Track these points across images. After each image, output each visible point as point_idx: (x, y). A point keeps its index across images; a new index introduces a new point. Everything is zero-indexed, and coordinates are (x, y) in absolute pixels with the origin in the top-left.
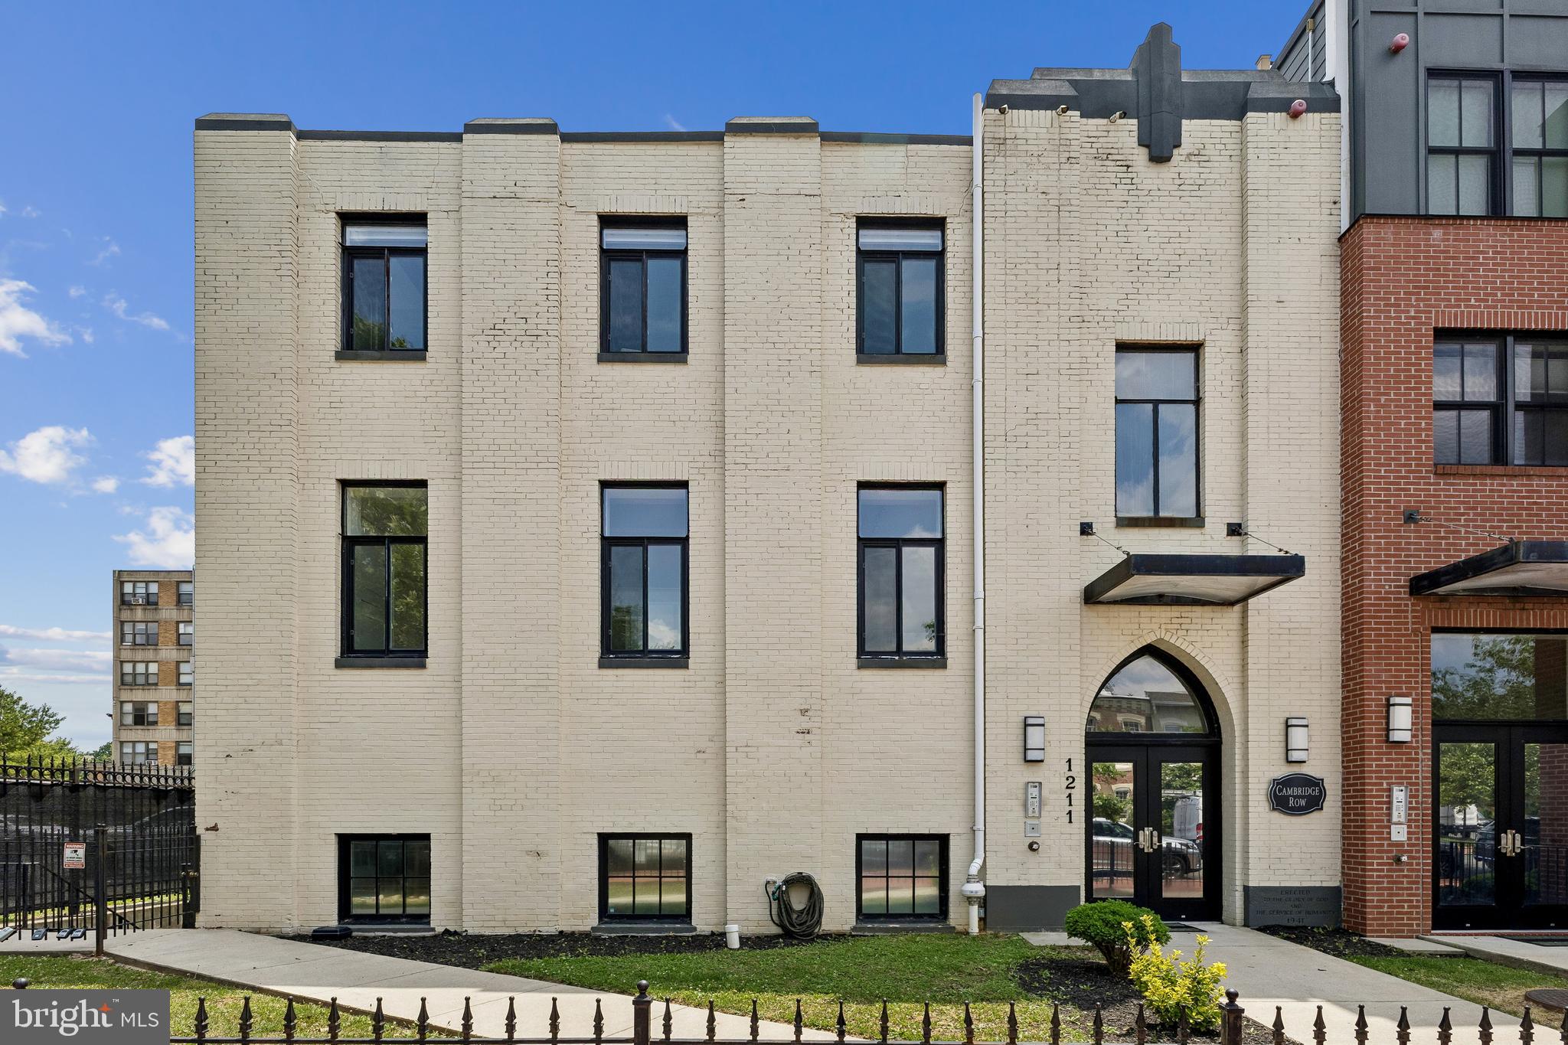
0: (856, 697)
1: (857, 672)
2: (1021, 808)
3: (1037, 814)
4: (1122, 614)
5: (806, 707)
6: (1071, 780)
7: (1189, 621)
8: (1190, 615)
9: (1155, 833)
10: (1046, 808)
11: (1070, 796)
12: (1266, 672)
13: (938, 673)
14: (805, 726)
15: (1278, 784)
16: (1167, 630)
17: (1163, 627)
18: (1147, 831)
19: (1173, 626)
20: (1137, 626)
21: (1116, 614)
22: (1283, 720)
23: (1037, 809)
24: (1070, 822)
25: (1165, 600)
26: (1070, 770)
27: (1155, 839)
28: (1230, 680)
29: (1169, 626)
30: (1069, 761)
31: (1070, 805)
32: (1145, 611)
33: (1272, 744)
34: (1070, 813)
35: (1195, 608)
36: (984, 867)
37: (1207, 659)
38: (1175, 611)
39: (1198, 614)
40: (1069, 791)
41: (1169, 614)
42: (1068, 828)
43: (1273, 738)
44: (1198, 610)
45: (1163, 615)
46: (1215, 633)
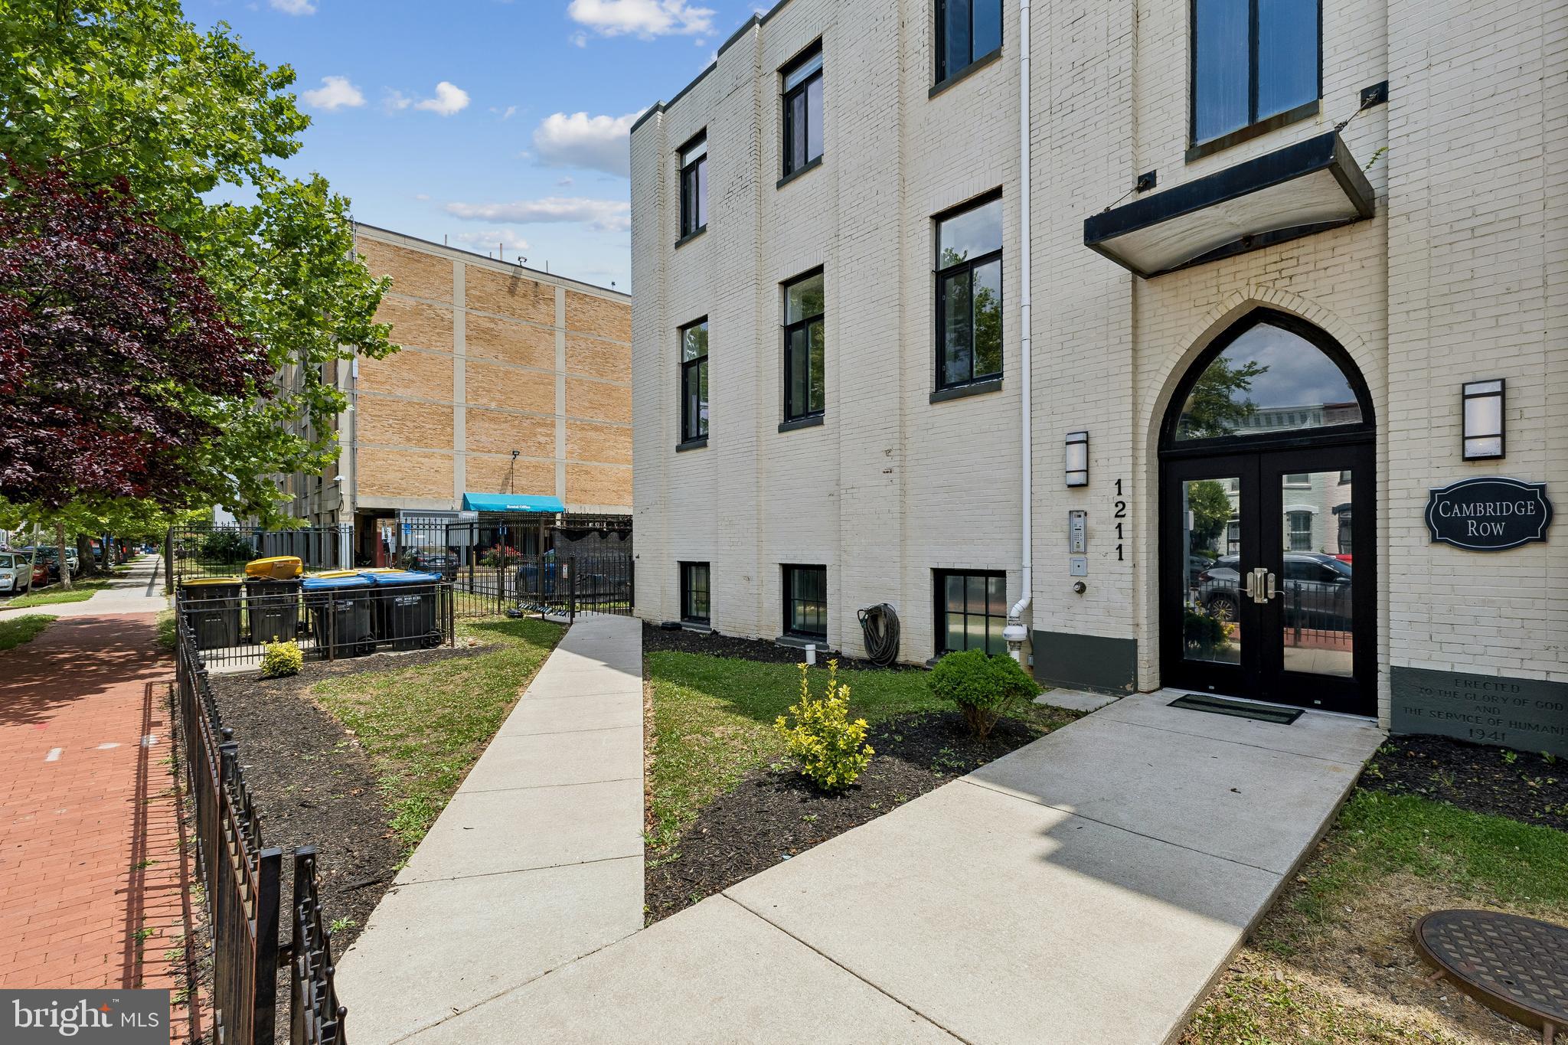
0: (930, 432)
1: (930, 407)
2: (1066, 542)
3: (1082, 549)
4: (1194, 280)
5: (889, 448)
6: (1120, 506)
7: (1294, 262)
8: (1295, 253)
9: (1272, 577)
10: (1092, 542)
11: (1119, 526)
12: (1424, 314)
13: (995, 396)
14: (889, 465)
15: (1441, 499)
16: (1259, 285)
17: (1253, 281)
18: (1260, 572)
19: (1268, 277)
20: (1215, 290)
21: (1186, 281)
22: (1458, 389)
23: (1082, 544)
24: (1121, 559)
25: (1254, 243)
26: (1120, 493)
27: (1272, 584)
28: (1366, 338)
29: (1262, 279)
30: (1119, 482)
31: (1120, 537)
32: (1227, 266)
33: (1435, 432)
34: (1120, 547)
35: (1302, 241)
36: (1030, 608)
37: (1324, 312)
38: (1272, 254)
39: (1310, 248)
40: (1118, 520)
41: (1262, 261)
42: (1118, 566)
43: (1435, 422)
44: (1308, 243)
45: (1253, 264)
46: (1339, 270)
